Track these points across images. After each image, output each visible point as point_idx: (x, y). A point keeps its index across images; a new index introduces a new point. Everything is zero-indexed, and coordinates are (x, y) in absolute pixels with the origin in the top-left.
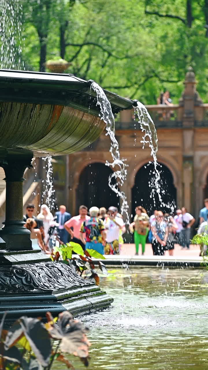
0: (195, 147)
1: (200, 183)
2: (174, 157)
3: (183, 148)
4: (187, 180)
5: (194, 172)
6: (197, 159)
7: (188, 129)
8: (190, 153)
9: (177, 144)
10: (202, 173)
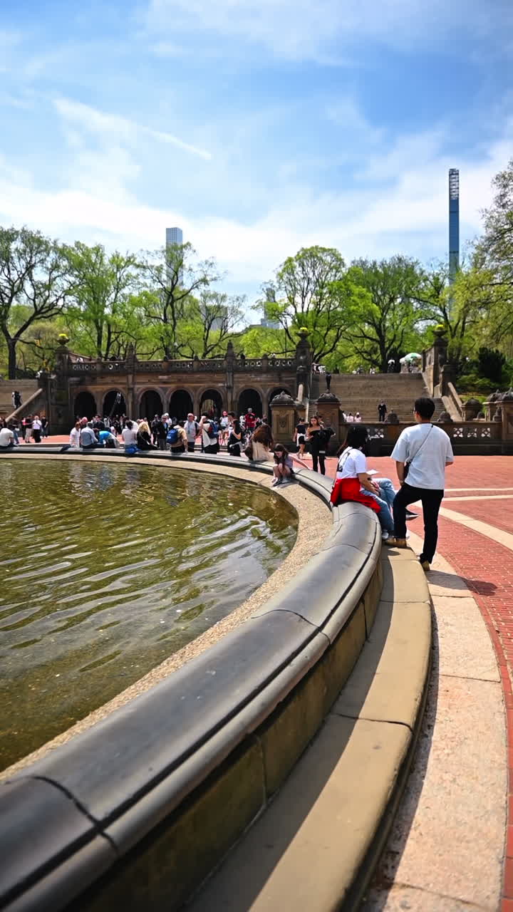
0: (134, 383)
1: (138, 402)
2: (124, 388)
3: (127, 383)
4: (130, 400)
5: (134, 396)
6: (135, 389)
7: (131, 373)
8: (132, 386)
9: (125, 381)
10: (139, 396)
